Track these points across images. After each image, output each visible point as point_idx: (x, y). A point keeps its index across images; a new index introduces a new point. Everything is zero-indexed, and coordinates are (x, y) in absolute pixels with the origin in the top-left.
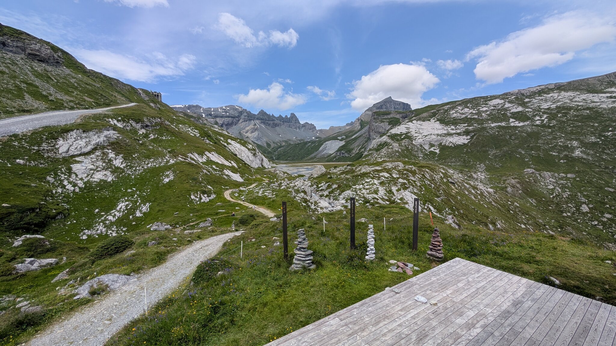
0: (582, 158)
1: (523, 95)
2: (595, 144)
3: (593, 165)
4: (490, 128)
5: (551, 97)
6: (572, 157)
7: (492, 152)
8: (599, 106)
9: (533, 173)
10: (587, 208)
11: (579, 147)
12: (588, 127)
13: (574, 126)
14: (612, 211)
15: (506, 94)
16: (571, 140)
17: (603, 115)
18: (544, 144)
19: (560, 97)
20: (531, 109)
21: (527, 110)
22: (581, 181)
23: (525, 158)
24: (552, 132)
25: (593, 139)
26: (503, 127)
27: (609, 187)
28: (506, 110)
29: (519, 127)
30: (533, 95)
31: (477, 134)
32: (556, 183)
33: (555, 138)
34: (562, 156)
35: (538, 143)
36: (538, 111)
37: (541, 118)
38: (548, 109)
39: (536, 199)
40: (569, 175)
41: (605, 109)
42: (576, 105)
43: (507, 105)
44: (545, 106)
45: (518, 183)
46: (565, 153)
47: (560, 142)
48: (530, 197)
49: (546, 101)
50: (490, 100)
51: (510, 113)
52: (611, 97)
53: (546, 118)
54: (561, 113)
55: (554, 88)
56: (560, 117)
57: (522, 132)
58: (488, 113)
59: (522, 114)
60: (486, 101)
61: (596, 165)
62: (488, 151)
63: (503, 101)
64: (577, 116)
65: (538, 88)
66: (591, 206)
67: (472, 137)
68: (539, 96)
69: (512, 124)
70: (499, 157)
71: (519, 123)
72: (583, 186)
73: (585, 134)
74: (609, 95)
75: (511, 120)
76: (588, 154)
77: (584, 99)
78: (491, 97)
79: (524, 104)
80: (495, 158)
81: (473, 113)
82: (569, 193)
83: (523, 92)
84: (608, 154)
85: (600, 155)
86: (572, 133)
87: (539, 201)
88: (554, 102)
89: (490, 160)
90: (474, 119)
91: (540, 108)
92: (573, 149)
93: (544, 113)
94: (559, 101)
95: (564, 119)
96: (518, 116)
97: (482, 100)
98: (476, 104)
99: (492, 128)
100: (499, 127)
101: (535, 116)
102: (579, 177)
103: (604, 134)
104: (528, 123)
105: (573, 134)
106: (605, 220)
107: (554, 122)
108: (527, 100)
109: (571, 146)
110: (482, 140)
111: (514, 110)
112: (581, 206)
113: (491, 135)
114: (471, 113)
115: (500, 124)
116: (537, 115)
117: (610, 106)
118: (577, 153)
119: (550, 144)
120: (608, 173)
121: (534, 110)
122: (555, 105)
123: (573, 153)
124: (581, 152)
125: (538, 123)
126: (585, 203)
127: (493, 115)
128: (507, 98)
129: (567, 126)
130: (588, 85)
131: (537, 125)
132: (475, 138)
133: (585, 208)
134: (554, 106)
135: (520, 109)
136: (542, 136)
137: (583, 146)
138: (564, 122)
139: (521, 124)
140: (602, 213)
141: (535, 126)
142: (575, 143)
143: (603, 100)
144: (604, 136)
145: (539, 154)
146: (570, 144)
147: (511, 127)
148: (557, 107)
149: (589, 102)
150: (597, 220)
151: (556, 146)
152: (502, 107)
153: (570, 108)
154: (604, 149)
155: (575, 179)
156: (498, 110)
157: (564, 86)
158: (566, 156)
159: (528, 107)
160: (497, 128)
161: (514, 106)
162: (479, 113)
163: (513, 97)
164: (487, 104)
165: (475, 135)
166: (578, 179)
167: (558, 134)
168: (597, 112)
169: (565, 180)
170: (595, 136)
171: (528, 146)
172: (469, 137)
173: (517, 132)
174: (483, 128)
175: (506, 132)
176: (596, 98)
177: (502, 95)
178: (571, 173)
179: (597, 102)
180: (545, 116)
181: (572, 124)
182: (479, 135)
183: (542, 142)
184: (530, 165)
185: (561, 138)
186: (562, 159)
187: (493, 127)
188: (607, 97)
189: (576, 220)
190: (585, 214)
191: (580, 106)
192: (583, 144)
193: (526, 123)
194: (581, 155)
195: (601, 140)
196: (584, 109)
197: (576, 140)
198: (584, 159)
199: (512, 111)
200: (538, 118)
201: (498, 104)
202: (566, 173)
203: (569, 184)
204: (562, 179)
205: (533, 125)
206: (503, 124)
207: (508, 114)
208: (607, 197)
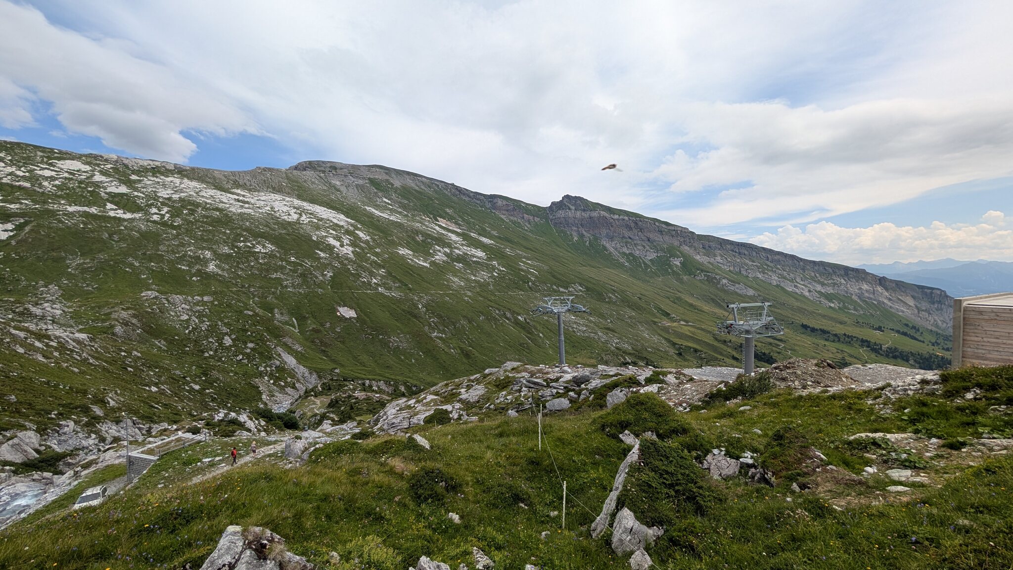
0: (217, 274)
1: (126, 166)
2: (229, 256)
3: (229, 284)
4: (65, 215)
5: (171, 182)
6: (206, 273)
7: (74, 262)
8: (228, 208)
9: (156, 298)
10: (230, 340)
11: (213, 260)
12: (220, 233)
13: (204, 230)
14: (254, 339)
15: (96, 157)
16: (203, 249)
17: (234, 220)
18: (168, 252)
19: (182, 186)
20: (144, 194)
21: (136, 193)
22: (220, 305)
23: (140, 273)
24: (178, 235)
25: (226, 250)
26: (94, 216)
27: (248, 310)
28: (97, 185)
29: (124, 220)
30: (143, 171)
31: (31, 222)
32: (191, 310)
33: (183, 245)
34: (194, 271)
35: (158, 250)
36: (155, 199)
37: (160, 211)
38: (169, 199)
39: (165, 340)
40: (206, 299)
41: (234, 214)
42: (204, 201)
43: (98, 178)
44: (164, 193)
45: (134, 316)
46: (198, 267)
47: (189, 250)
48: (157, 337)
49: (164, 186)
50: (59, 159)
51: (106, 193)
52: (238, 201)
53: (166, 213)
54: (187, 209)
55: (174, 170)
56: (186, 214)
57: (132, 230)
58: (57, 182)
59: (128, 200)
60: (49, 158)
61: (233, 284)
62: (65, 259)
63: (88, 168)
64: (207, 217)
65: (151, 163)
66: (233, 337)
67: (19, 228)
68: (153, 176)
69: (112, 214)
70: (92, 271)
71: (124, 213)
72: (223, 312)
73: (217, 243)
74: (237, 197)
75: (109, 206)
76: (223, 270)
77: (212, 196)
78: (60, 152)
79: (129, 183)
80: (82, 273)
81: (17, 176)
82: (208, 323)
83: (126, 162)
84: (242, 269)
85: (235, 270)
86: (202, 239)
87: (170, 342)
88: (176, 191)
89: (70, 276)
90: (20, 188)
91: (156, 195)
92: (206, 262)
93: (163, 204)
94: (182, 191)
95: (191, 218)
96: (120, 201)
97: (39, 153)
98: (24, 158)
99: (71, 215)
100: (86, 215)
101: (150, 206)
102: (217, 300)
103: (236, 244)
104: (140, 215)
105: (206, 241)
106: (248, 351)
107: (178, 222)
108: (134, 177)
109: (204, 258)
110: (48, 236)
111: (112, 189)
112: (223, 339)
113: (68, 227)
114: (11, 174)
115: (86, 209)
116: (152, 205)
117: (239, 211)
118: (211, 267)
119: (176, 253)
120: (245, 293)
121: (148, 197)
122: (178, 196)
123: (207, 267)
124: (216, 266)
125: (155, 217)
126: (226, 334)
127: (68, 188)
128: (98, 165)
129: (196, 228)
130: (214, 178)
131: (154, 222)
132: (27, 229)
133: (228, 341)
134: (176, 197)
135: (123, 189)
136: (164, 239)
137: (217, 258)
138: (191, 222)
139: (128, 216)
140: (245, 343)
141: (151, 222)
142: (208, 254)
143: (231, 202)
144: (237, 247)
145: (163, 268)
146: (202, 254)
147: (110, 217)
148: (181, 200)
149: (217, 200)
150: (241, 353)
151: (184, 256)
152: (88, 178)
153: (198, 205)
154: (238, 263)
155: (212, 302)
156: (81, 182)
157: (186, 170)
158: (199, 270)
159: (136, 189)
160: (81, 216)
161: (112, 181)
162: (34, 179)
163: (109, 166)
164: (51, 165)
165: (26, 223)
166: (216, 303)
167: (186, 239)
168: (227, 215)
169: (202, 305)
170: (228, 245)
171: (144, 254)
172: (10, 226)
173: (123, 228)
174: (48, 211)
175: (101, 227)
176: (225, 197)
177: (86, 156)
178: (207, 295)
179: (225, 203)
180: (166, 209)
181: (202, 227)
182: (39, 225)
183: (165, 248)
184: (150, 284)
185: (190, 246)
186: (194, 275)
187: (72, 213)
188: (235, 199)
189: (220, 360)
190: (228, 349)
191: (208, 204)
192: (218, 256)
193: (137, 216)
194: (216, 270)
195: (235, 252)
196: (213, 209)
197: (209, 249)
198: (220, 275)
199: (109, 190)
200: (154, 210)
201: (78, 171)
202: (202, 295)
203: (207, 310)
204: (197, 304)
205: (148, 221)
206: (94, 210)
207: (103, 194)
208: (247, 322)
